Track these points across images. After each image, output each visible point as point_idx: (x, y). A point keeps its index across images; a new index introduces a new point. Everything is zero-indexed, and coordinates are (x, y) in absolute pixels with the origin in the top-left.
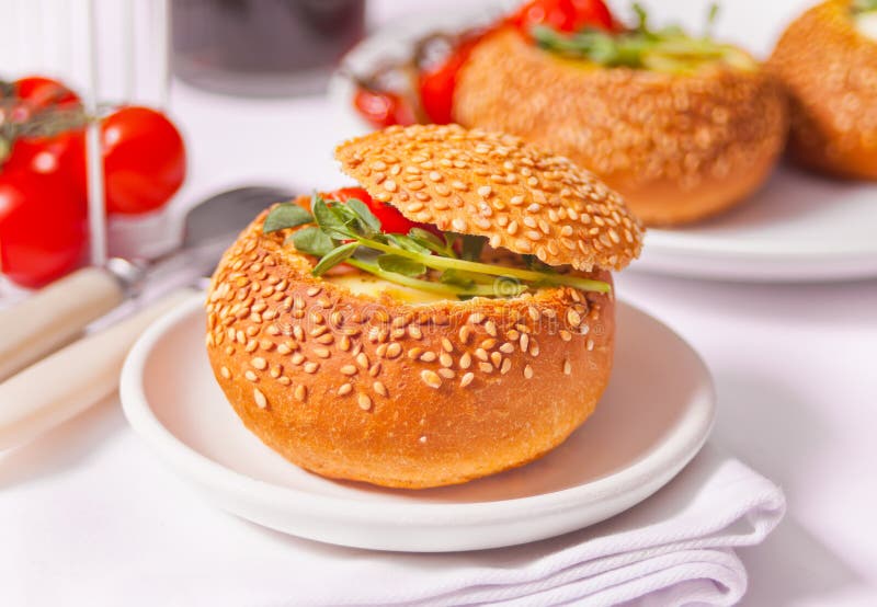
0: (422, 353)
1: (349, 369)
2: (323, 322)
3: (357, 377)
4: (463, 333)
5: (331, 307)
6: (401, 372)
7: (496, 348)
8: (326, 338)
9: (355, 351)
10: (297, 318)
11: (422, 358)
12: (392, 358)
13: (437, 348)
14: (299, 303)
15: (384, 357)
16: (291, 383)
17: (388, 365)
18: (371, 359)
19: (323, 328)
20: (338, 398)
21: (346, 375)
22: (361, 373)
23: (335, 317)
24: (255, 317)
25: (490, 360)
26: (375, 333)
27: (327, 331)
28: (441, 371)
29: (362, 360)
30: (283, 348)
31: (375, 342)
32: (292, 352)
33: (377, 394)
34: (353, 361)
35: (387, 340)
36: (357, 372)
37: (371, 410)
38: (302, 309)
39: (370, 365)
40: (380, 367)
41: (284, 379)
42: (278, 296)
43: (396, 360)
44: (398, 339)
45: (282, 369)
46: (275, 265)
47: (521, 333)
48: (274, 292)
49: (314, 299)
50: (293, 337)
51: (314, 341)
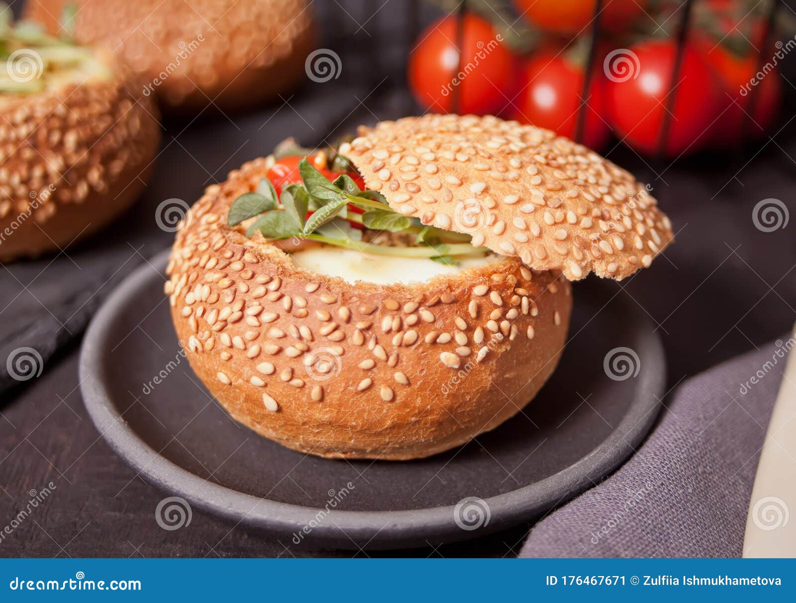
0: (438, 336)
1: (367, 363)
2: (330, 319)
3: (375, 370)
4: (472, 307)
5: (336, 302)
6: (420, 358)
7: (503, 317)
8: (337, 335)
9: (371, 344)
10: (301, 317)
11: (438, 340)
12: (408, 346)
13: (450, 328)
14: (299, 302)
15: (400, 346)
16: (305, 384)
17: (406, 354)
18: (388, 349)
19: (333, 325)
20: (357, 393)
21: (364, 370)
22: (379, 365)
23: (343, 312)
24: (251, 320)
25: (500, 330)
26: (387, 323)
27: (336, 328)
28: (457, 350)
29: (379, 352)
30: (291, 351)
31: (389, 331)
32: (302, 353)
33: (398, 384)
34: (370, 355)
35: (400, 328)
36: (375, 366)
37: (393, 400)
38: (306, 307)
39: (388, 357)
40: (398, 356)
41: (297, 382)
42: (273, 296)
43: (413, 347)
44: (412, 326)
45: (293, 371)
46: (258, 262)
47: (521, 297)
48: (267, 292)
49: (314, 296)
50: (301, 338)
51: (324, 339)
